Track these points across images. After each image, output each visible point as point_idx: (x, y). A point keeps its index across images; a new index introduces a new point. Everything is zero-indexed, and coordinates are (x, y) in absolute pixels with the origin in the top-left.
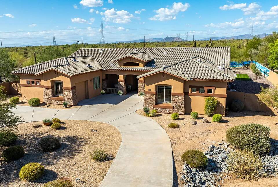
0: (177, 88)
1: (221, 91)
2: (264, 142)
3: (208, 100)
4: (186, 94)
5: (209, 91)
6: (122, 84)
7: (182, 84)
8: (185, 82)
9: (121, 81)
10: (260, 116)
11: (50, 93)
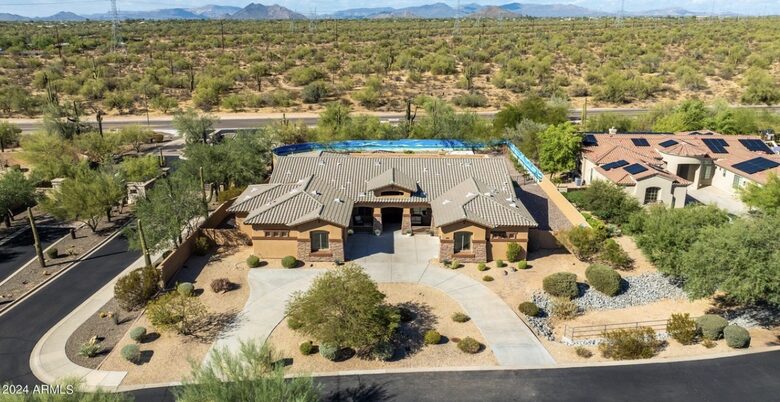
0: (478, 235)
1: (524, 236)
2: (574, 287)
3: (511, 246)
4: (488, 239)
5: (511, 236)
6: (379, 219)
7: (484, 231)
8: (487, 228)
9: (378, 216)
10: (558, 256)
11: (309, 248)
